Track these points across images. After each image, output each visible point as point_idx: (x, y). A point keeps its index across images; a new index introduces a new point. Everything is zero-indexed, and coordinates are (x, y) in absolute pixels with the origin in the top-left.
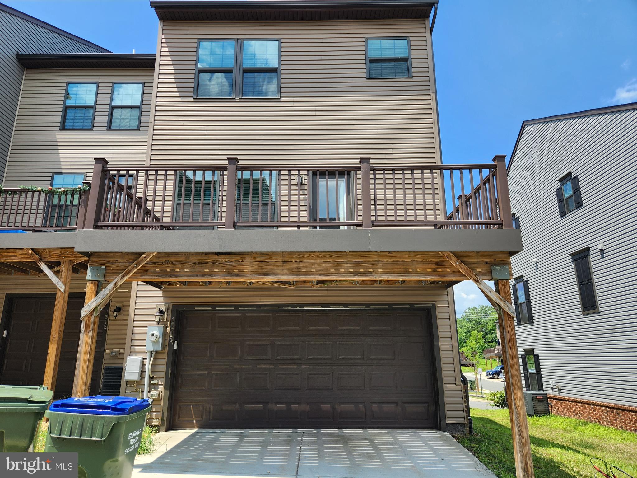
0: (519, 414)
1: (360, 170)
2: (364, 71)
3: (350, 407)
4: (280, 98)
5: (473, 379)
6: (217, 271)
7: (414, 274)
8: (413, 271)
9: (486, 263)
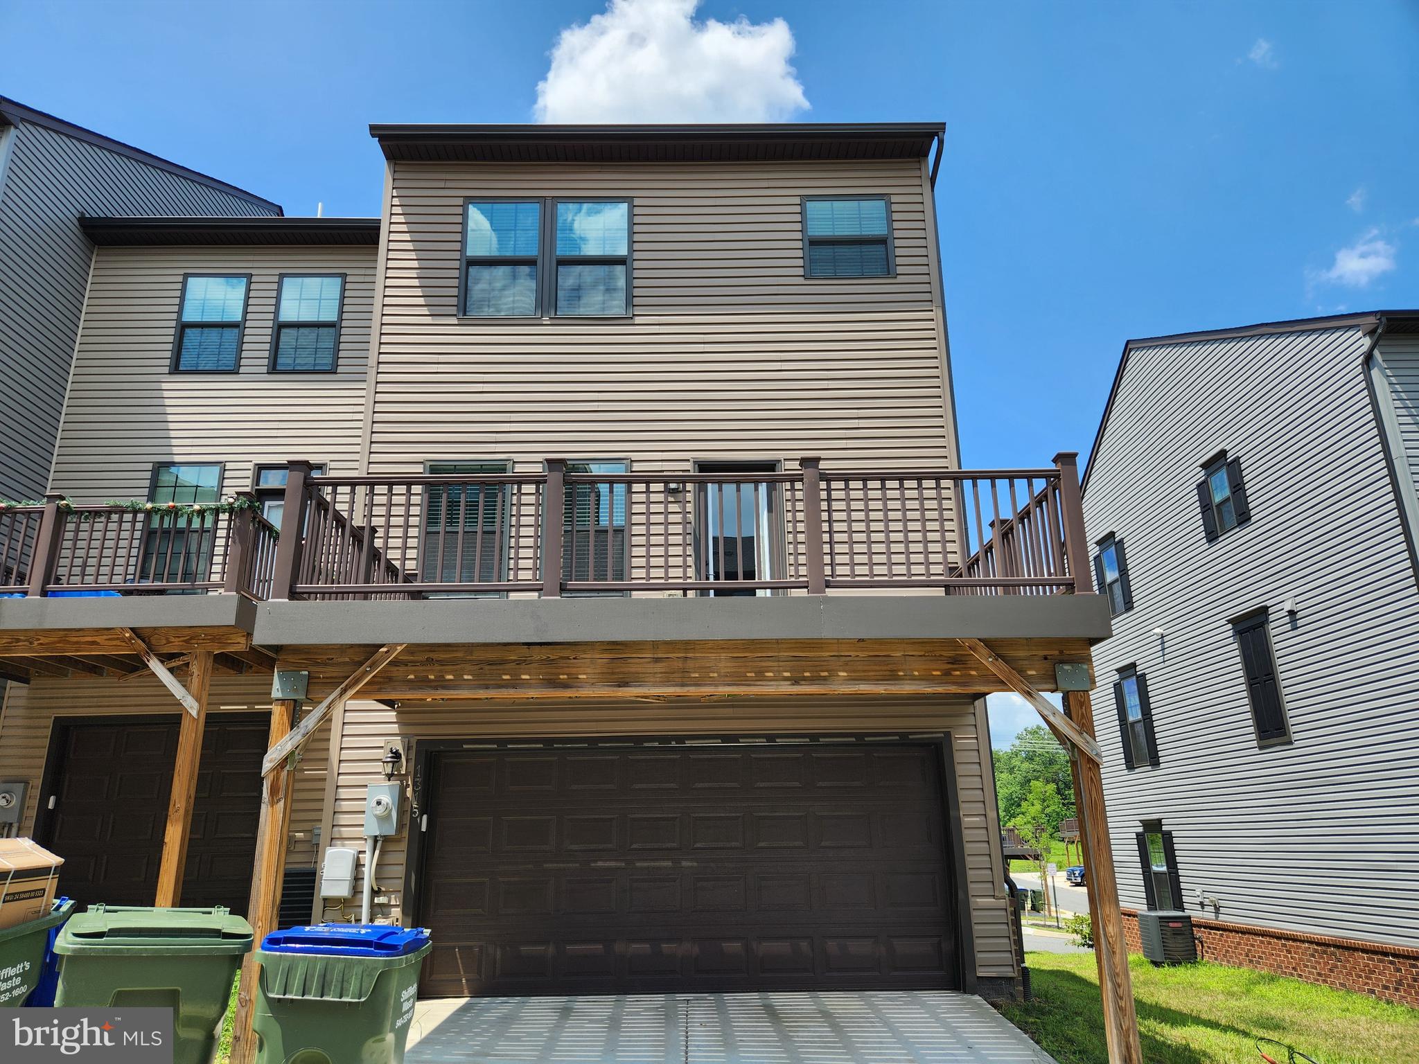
0: (1113, 952)
1: (801, 480)
2: (800, 262)
3: (781, 947)
4: (632, 318)
5: (1037, 888)
6: (528, 677)
7: (909, 682)
8: (904, 675)
9: (1046, 658)
